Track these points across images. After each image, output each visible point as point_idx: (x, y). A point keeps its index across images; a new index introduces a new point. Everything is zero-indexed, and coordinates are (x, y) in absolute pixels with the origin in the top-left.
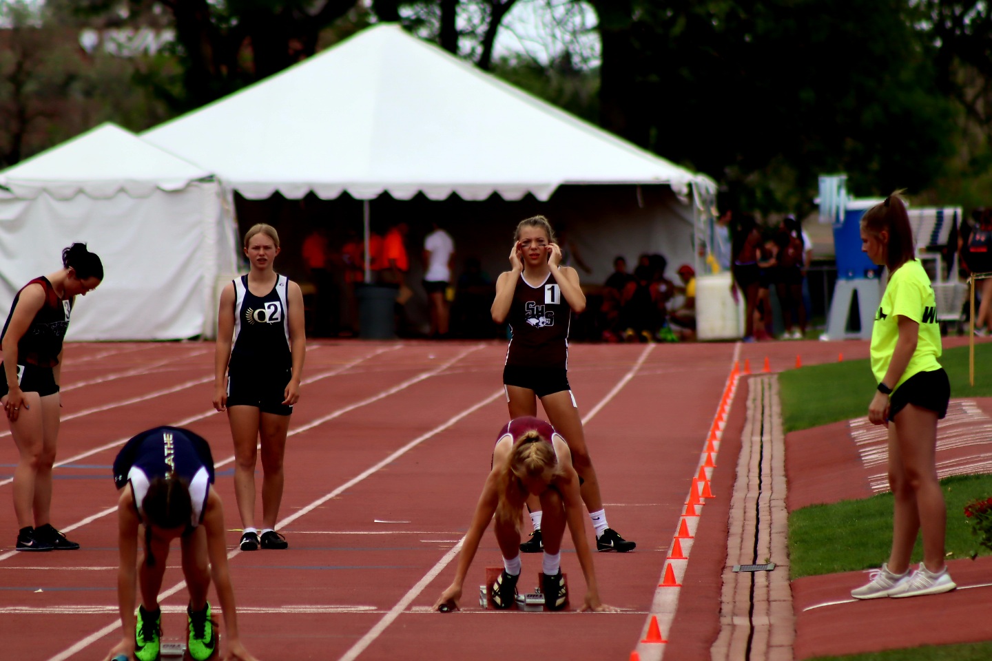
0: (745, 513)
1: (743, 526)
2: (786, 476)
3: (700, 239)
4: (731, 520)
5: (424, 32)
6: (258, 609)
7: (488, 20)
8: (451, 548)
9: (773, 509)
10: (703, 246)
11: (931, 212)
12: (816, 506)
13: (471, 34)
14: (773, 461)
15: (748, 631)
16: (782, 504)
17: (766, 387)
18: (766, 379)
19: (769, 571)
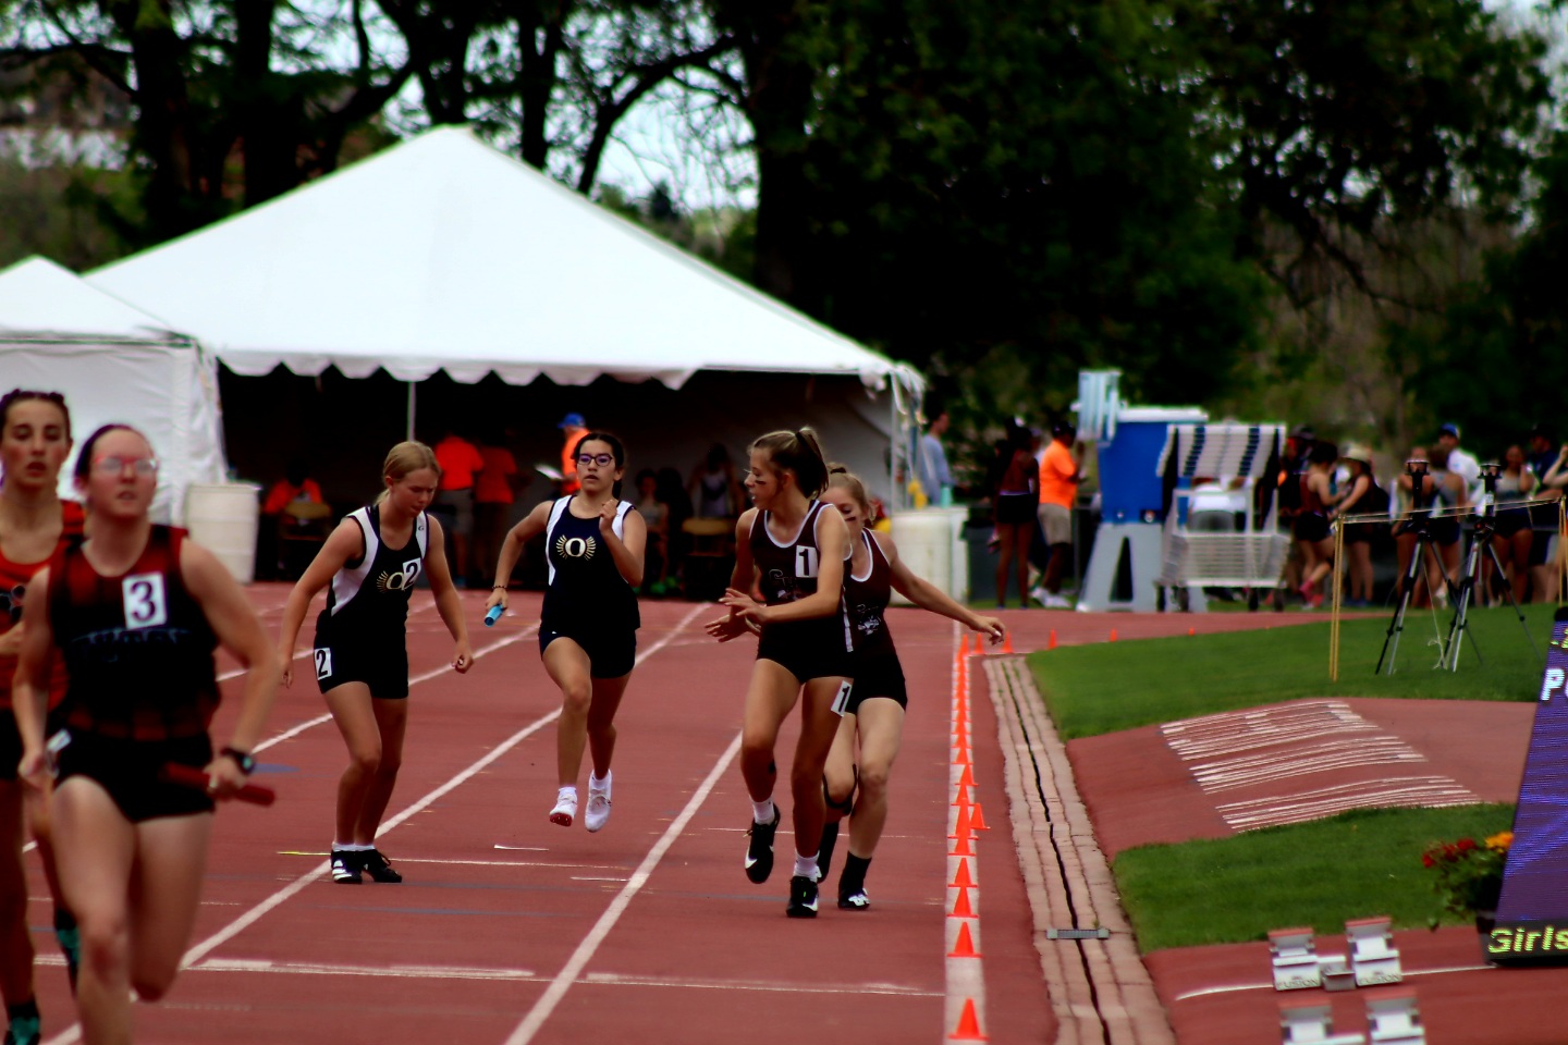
0: (1039, 853)
1: (1043, 873)
2: (1084, 802)
3: (899, 457)
4: (1021, 862)
5: (501, 140)
6: (356, 968)
7: (592, 126)
8: (620, 890)
9: (1081, 850)
10: (903, 467)
11: (1241, 429)
12: (1152, 847)
13: (565, 142)
14: (1058, 780)
15: (1100, 1028)
16: (1089, 841)
17: (1011, 673)
18: (1008, 663)
19: (1102, 939)
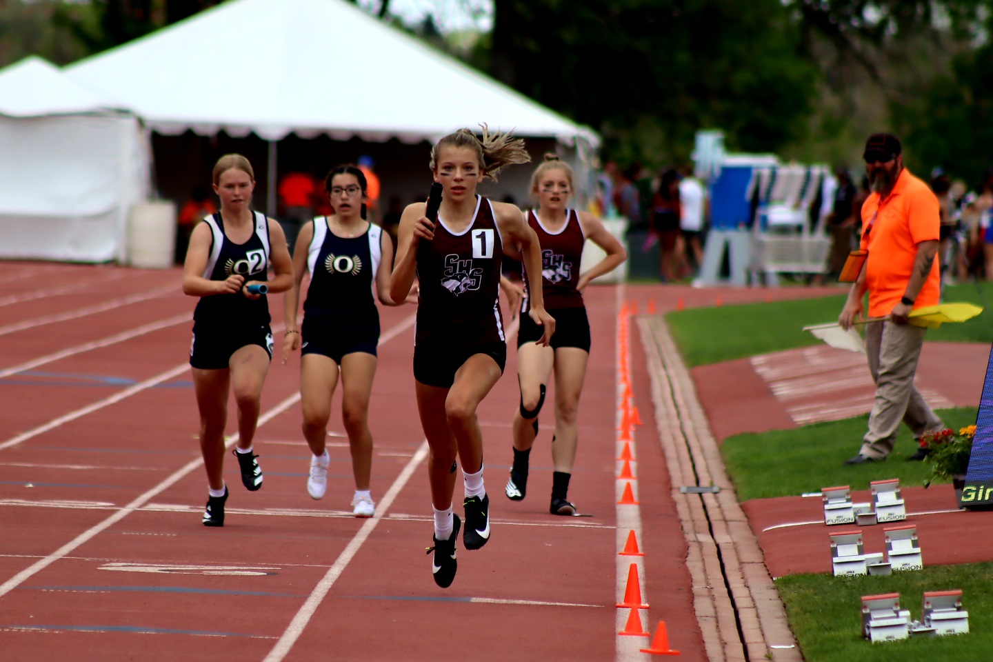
0: (674, 440)
1: (677, 452)
2: (702, 407)
3: (581, 190)
4: (663, 445)
6: (242, 510)
9: (700, 437)
11: (800, 171)
12: (746, 435)
14: (686, 394)
15: (715, 549)
16: (706, 432)
18: (651, 321)
19: (715, 493)
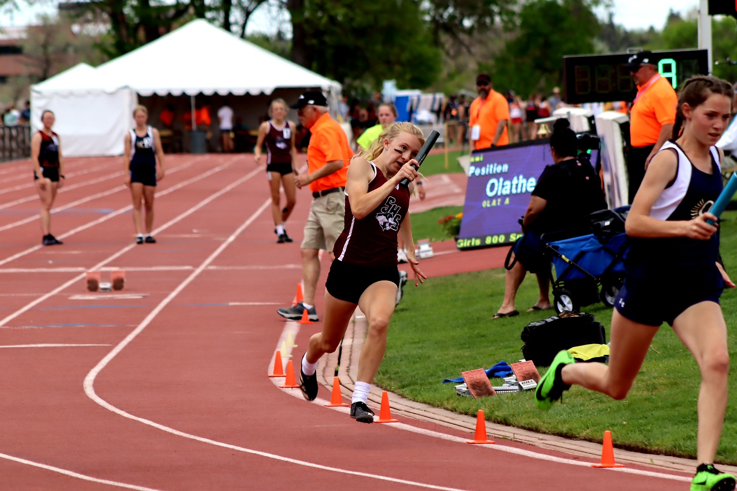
7: (244, 18)
11: (431, 97)
13: (236, 23)
